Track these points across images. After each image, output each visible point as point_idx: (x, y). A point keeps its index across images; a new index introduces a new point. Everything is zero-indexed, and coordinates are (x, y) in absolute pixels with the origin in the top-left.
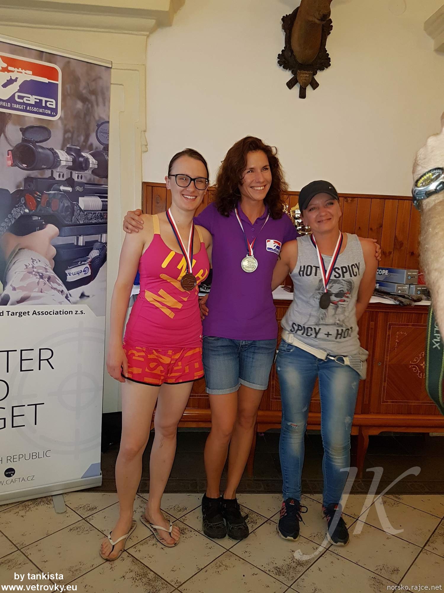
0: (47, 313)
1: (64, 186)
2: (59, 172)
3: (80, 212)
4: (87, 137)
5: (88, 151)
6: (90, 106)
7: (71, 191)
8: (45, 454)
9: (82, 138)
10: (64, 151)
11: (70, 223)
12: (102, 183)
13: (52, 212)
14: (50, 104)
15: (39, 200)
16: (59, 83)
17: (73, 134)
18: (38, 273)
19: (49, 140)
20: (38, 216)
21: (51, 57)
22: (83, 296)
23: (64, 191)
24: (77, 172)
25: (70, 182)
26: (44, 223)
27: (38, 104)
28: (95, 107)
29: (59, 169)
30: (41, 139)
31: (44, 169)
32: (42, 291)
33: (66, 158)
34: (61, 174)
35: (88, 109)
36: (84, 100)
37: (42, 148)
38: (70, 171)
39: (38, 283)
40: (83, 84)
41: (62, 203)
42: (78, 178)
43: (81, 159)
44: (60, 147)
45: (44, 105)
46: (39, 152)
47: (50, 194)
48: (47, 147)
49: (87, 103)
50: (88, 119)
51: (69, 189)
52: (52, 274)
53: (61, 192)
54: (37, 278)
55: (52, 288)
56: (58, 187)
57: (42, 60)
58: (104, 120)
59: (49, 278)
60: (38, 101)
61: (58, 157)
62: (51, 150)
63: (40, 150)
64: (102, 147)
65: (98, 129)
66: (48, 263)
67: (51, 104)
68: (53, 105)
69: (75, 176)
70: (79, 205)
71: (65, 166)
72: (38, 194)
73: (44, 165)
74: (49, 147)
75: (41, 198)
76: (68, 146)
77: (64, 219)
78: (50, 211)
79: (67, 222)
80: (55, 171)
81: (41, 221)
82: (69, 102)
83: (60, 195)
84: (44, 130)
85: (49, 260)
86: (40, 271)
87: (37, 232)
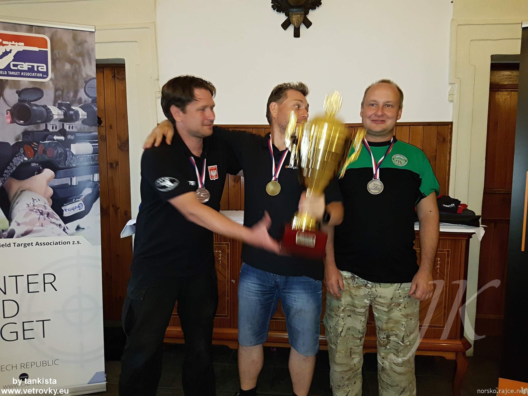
0: (48, 244)
1: (58, 136)
2: (52, 125)
3: (72, 156)
4: (76, 93)
5: (77, 104)
6: (77, 66)
7: (63, 140)
9: (72, 94)
10: (56, 106)
11: (64, 166)
12: (92, 131)
13: (48, 158)
14: (41, 69)
15: (36, 149)
16: (49, 50)
17: (63, 92)
18: (39, 210)
19: (42, 99)
20: (36, 163)
21: (41, 29)
22: (78, 228)
23: (58, 140)
24: (68, 124)
25: (62, 132)
26: (41, 168)
27: (31, 70)
28: (82, 67)
29: (52, 122)
30: (35, 98)
31: (39, 123)
32: (43, 225)
33: (58, 113)
34: (54, 126)
35: (76, 69)
36: (72, 62)
37: (36, 105)
38: (62, 123)
39: (39, 218)
40: (70, 49)
41: (56, 150)
42: (69, 128)
43: (71, 112)
44: (52, 103)
46: (34, 110)
47: (45, 143)
48: (41, 105)
49: (75, 64)
50: (76, 77)
51: (62, 138)
53: (55, 141)
54: (38, 215)
55: (51, 222)
56: (52, 137)
57: (32, 33)
58: (90, 76)
59: (48, 214)
60: (30, 67)
61: (51, 112)
62: (45, 107)
63: (35, 108)
64: (90, 100)
65: (86, 85)
66: (47, 202)
67: (43, 68)
69: (66, 127)
70: (72, 150)
71: (57, 119)
72: (35, 144)
73: (39, 120)
74: (43, 104)
75: (38, 147)
76: (59, 102)
77: (59, 163)
78: (46, 158)
79: (61, 166)
80: (48, 124)
81: (39, 166)
82: (58, 65)
83: (54, 144)
84: (38, 91)
85: (48, 199)
86: (40, 209)
87: (36, 176)
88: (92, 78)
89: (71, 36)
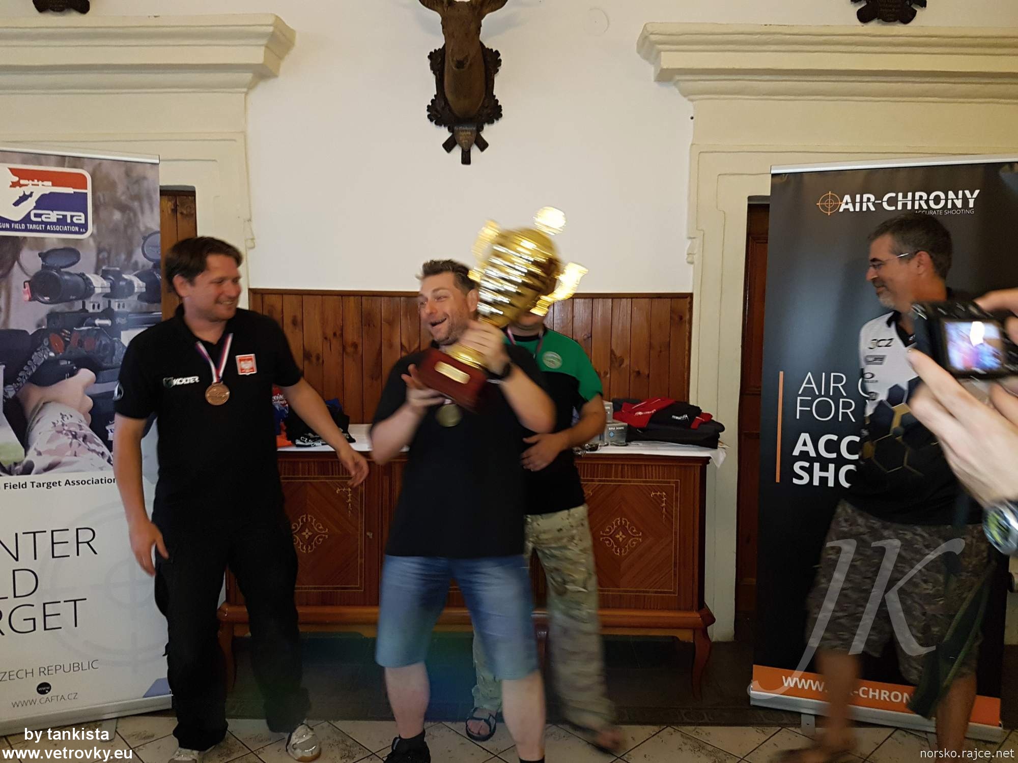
0: (84, 482)
1: (101, 319)
2: (92, 302)
4: (130, 254)
5: (132, 271)
6: (132, 215)
7: (110, 325)
8: (91, 665)
9: (123, 257)
10: (98, 275)
11: (111, 365)
12: (154, 310)
13: (85, 353)
14: (77, 219)
15: (68, 339)
16: (89, 191)
17: (109, 253)
18: (71, 432)
19: (77, 265)
20: (68, 360)
21: (77, 161)
23: (101, 326)
24: (117, 300)
25: (108, 313)
27: (61, 221)
28: (139, 215)
29: (92, 299)
30: (68, 263)
31: (72, 300)
32: (77, 454)
33: (102, 284)
34: (96, 305)
35: (129, 220)
36: (123, 208)
37: (69, 274)
38: (106, 300)
39: (71, 444)
40: (121, 189)
41: (98, 340)
42: (119, 307)
43: (122, 283)
44: (93, 270)
45: (69, 221)
46: (66, 280)
47: (83, 330)
48: (76, 272)
49: (128, 212)
50: (129, 232)
51: (108, 322)
52: (88, 431)
53: (97, 326)
54: (69, 438)
55: (89, 450)
56: (92, 321)
57: (65, 167)
58: (152, 229)
59: (85, 438)
60: (61, 217)
61: (91, 283)
62: (82, 275)
63: (67, 277)
64: (151, 264)
65: (144, 243)
66: (83, 419)
67: (79, 218)
69: (115, 305)
70: (122, 341)
71: (101, 293)
72: (67, 332)
73: (73, 296)
74: (79, 272)
75: (70, 336)
76: (104, 268)
77: (103, 361)
78: (83, 352)
79: (106, 365)
80: (87, 302)
81: (72, 365)
82: (103, 214)
83: (96, 332)
84: (71, 253)
85: (84, 415)
86: (72, 429)
87: (66, 380)
89: (123, 169)
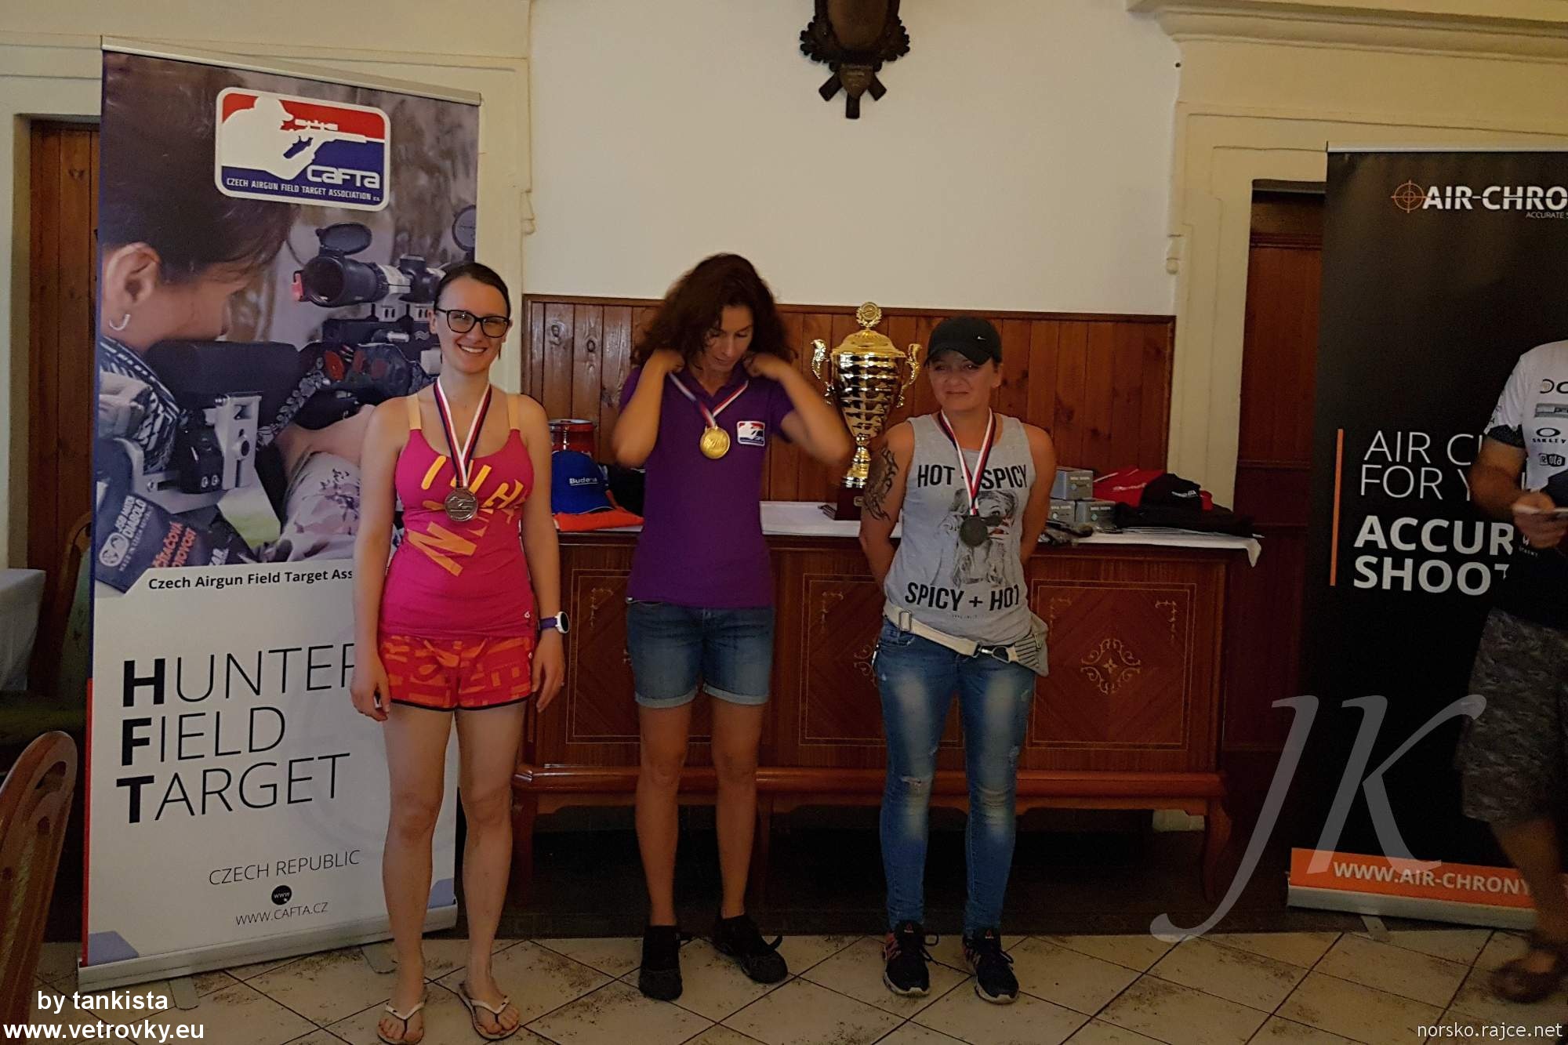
1: (395, 332)
2: (385, 307)
3: (424, 379)
4: (437, 238)
5: (439, 263)
6: (442, 180)
7: (407, 341)
8: (349, 860)
9: (428, 241)
10: (395, 266)
13: (372, 382)
14: (369, 182)
15: (348, 360)
16: (386, 141)
17: (410, 237)
18: (345, 497)
19: (367, 249)
20: (347, 391)
21: (371, 95)
23: (394, 341)
24: (418, 305)
25: (406, 324)
26: (356, 403)
27: (349, 184)
28: (452, 181)
29: (385, 302)
30: (355, 247)
31: (358, 302)
32: (352, 532)
33: (400, 280)
34: (390, 310)
35: (439, 186)
36: (431, 170)
37: (355, 263)
38: (406, 303)
39: (344, 516)
40: (429, 139)
41: (390, 363)
42: (420, 315)
43: (426, 280)
44: (387, 259)
45: (358, 184)
46: (351, 272)
47: (369, 347)
48: (365, 262)
49: (437, 174)
50: (437, 204)
51: (404, 337)
53: (390, 342)
54: (342, 507)
56: (382, 335)
57: (355, 103)
58: (465, 202)
60: (348, 177)
61: (384, 279)
62: (372, 266)
63: (352, 268)
64: (464, 253)
65: (455, 222)
67: (372, 180)
68: (373, 183)
69: (414, 313)
70: (422, 364)
71: (397, 294)
72: (348, 348)
73: (359, 296)
74: (369, 261)
75: (352, 356)
76: (403, 257)
78: (368, 379)
80: (378, 305)
81: (353, 398)
82: (404, 175)
83: (387, 350)
84: (359, 231)
86: (347, 493)
87: (345, 421)
88: (467, 205)
89: (433, 112)
